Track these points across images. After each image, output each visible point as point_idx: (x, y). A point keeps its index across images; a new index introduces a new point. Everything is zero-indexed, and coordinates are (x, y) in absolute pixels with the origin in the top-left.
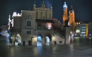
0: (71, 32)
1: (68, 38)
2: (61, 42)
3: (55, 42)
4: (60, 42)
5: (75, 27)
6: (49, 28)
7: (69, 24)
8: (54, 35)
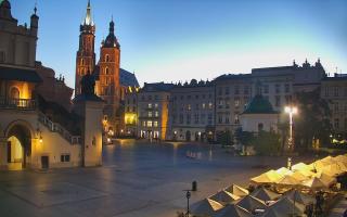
0: (105, 122)
1: (94, 143)
2: (65, 158)
3: (45, 159)
4: (62, 160)
5: (121, 101)
6: (22, 104)
7: (97, 90)
8: (38, 130)
